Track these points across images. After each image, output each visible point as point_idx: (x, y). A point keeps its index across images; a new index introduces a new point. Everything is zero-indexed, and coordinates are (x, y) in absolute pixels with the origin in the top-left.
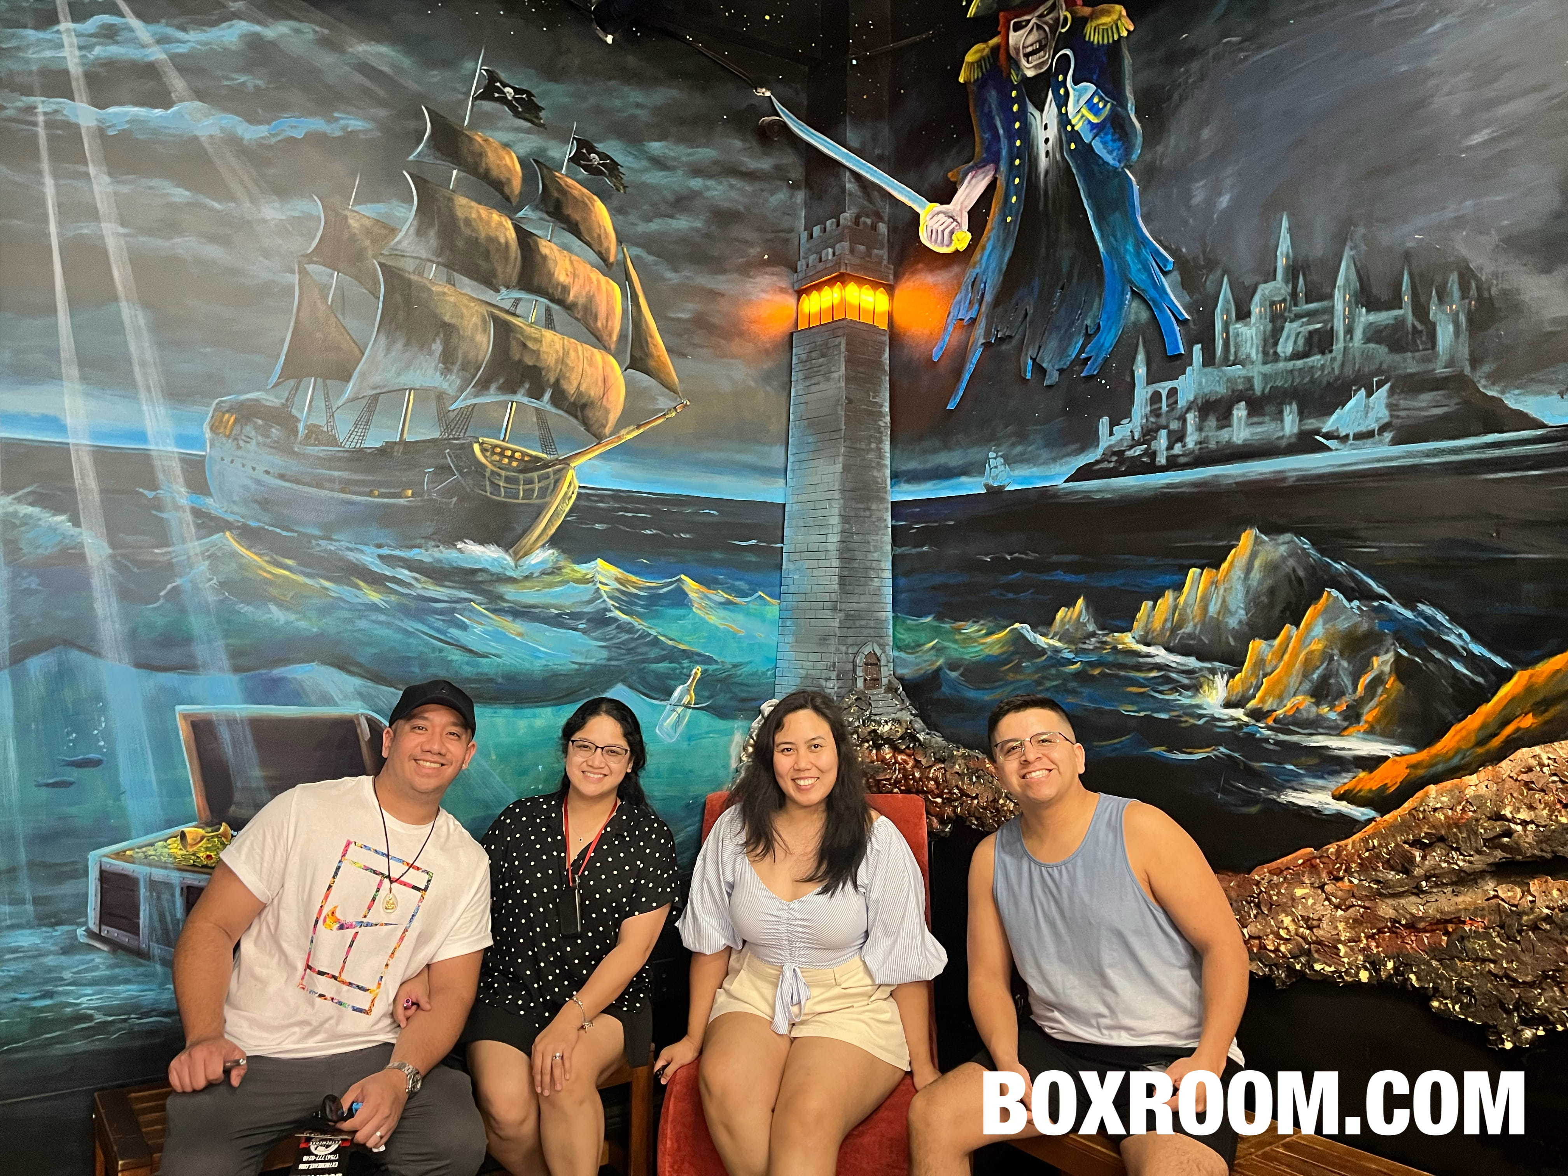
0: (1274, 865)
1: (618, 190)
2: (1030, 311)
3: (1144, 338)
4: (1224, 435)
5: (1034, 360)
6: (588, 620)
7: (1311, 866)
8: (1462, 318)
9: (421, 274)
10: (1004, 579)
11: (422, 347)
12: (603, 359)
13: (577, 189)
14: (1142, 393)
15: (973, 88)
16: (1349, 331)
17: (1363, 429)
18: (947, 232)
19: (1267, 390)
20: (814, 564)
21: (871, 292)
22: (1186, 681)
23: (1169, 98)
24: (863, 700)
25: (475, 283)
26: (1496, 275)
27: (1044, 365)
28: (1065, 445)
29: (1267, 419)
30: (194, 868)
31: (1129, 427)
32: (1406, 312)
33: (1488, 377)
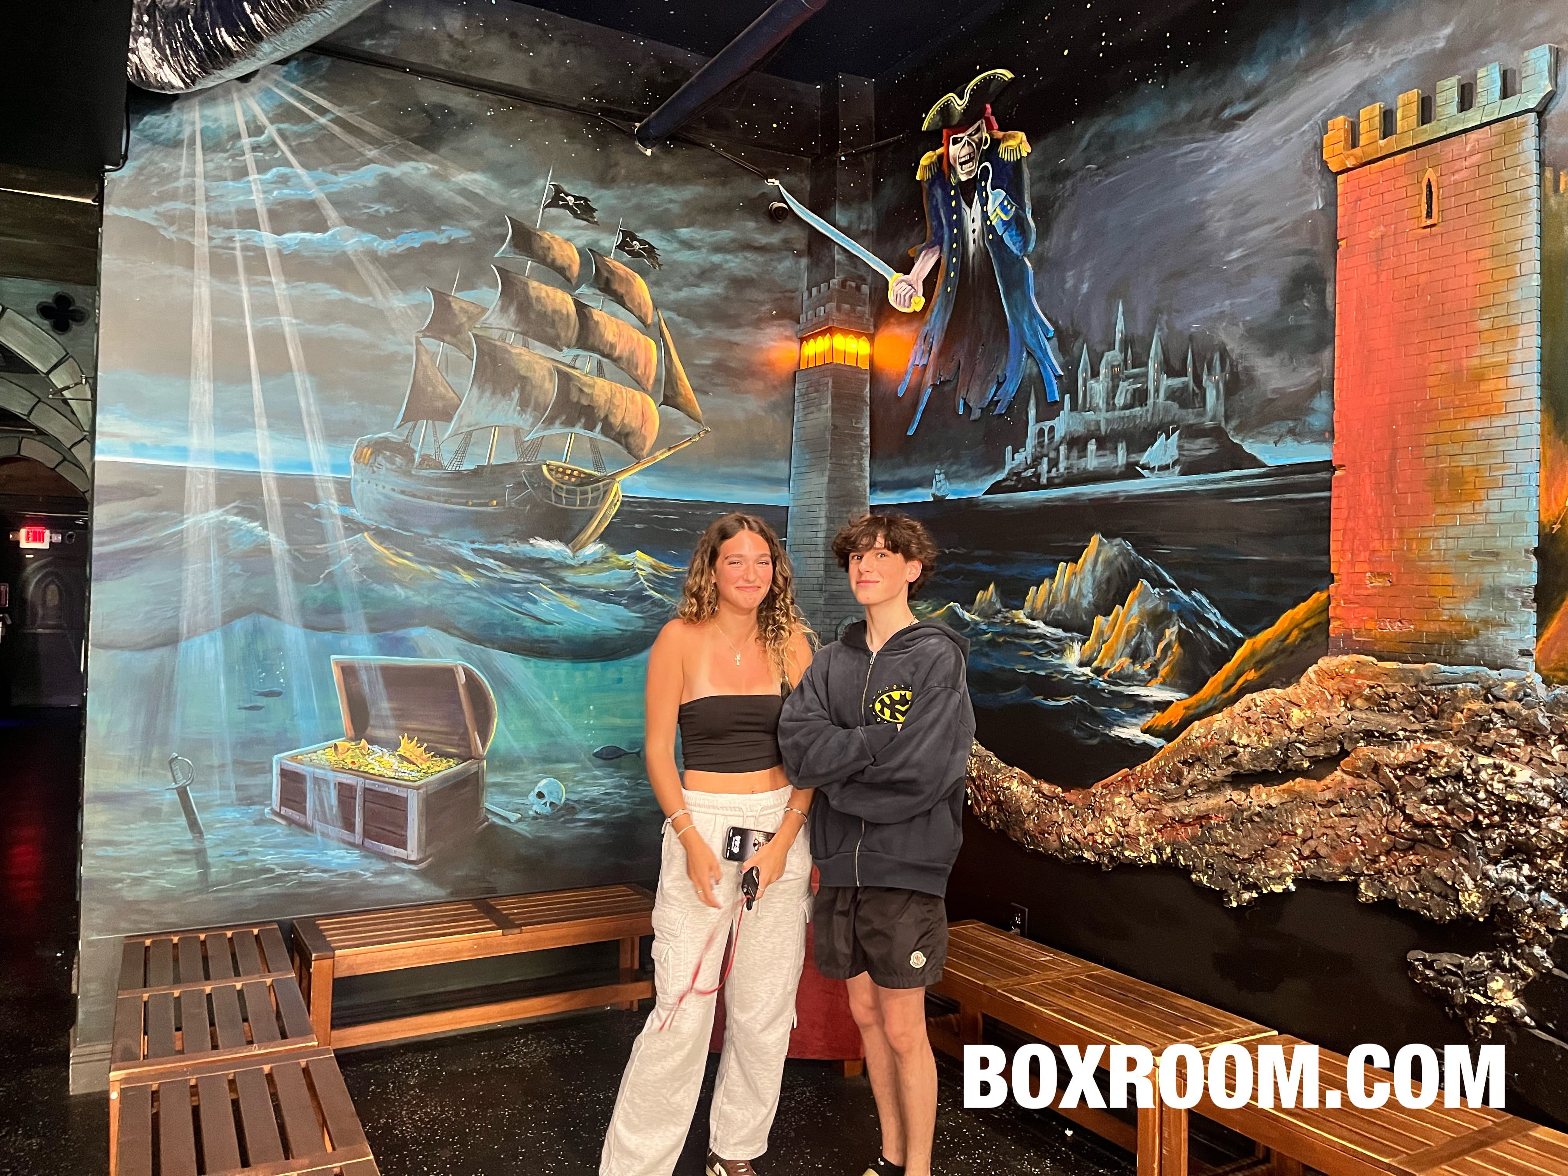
0: (1104, 782)
1: (654, 267)
2: (962, 362)
3: (1034, 389)
4: (1082, 463)
5: (964, 400)
7: (1126, 781)
8: (1221, 386)
9: (504, 340)
11: (503, 395)
12: (642, 398)
13: (622, 270)
14: (1032, 429)
15: (925, 186)
16: (1157, 391)
17: (1164, 464)
18: (908, 296)
19: (1109, 431)
20: (807, 554)
21: (855, 340)
22: (1056, 647)
23: (1053, 206)
25: (544, 345)
26: (1241, 356)
27: (971, 404)
28: (985, 465)
29: (1108, 452)
30: (343, 770)
31: (1024, 454)
32: (1189, 379)
33: (1235, 429)
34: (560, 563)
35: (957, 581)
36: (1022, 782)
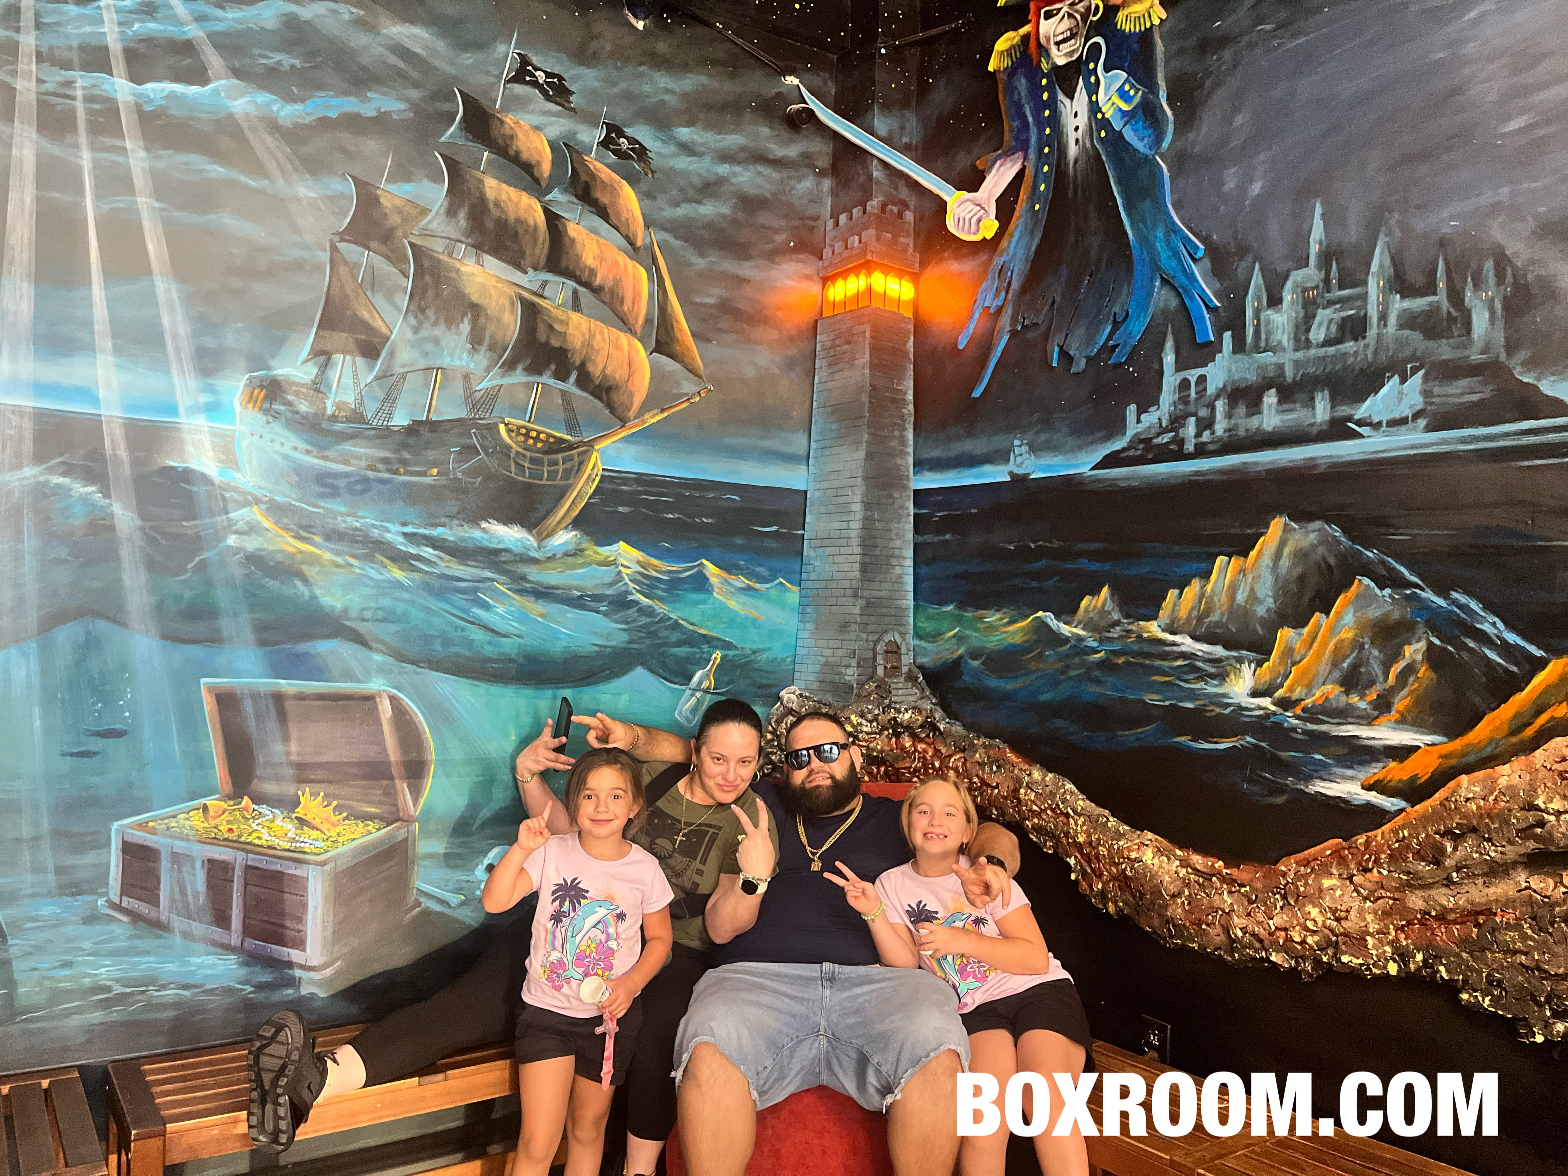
0: (1301, 856)
1: (646, 174)
2: (1058, 299)
3: (1173, 325)
4: (1254, 422)
5: (1061, 348)
6: (609, 603)
7: (1338, 856)
8: (1498, 304)
9: (449, 254)
10: (1028, 567)
11: (449, 328)
12: (629, 343)
13: (605, 173)
14: (1170, 380)
15: (1003, 76)
16: (1383, 317)
17: (1398, 417)
18: (974, 220)
19: (1298, 378)
20: (834, 550)
21: (897, 280)
22: (1212, 670)
23: (1202, 85)
24: (883, 690)
25: (502, 264)
26: (1532, 261)
27: (1072, 353)
28: (1092, 432)
29: (1298, 405)
30: (215, 841)
31: (1157, 414)
32: (1441, 298)
33: (1524, 364)
34: (521, 555)
35: (1050, 584)
36: (1159, 851)
